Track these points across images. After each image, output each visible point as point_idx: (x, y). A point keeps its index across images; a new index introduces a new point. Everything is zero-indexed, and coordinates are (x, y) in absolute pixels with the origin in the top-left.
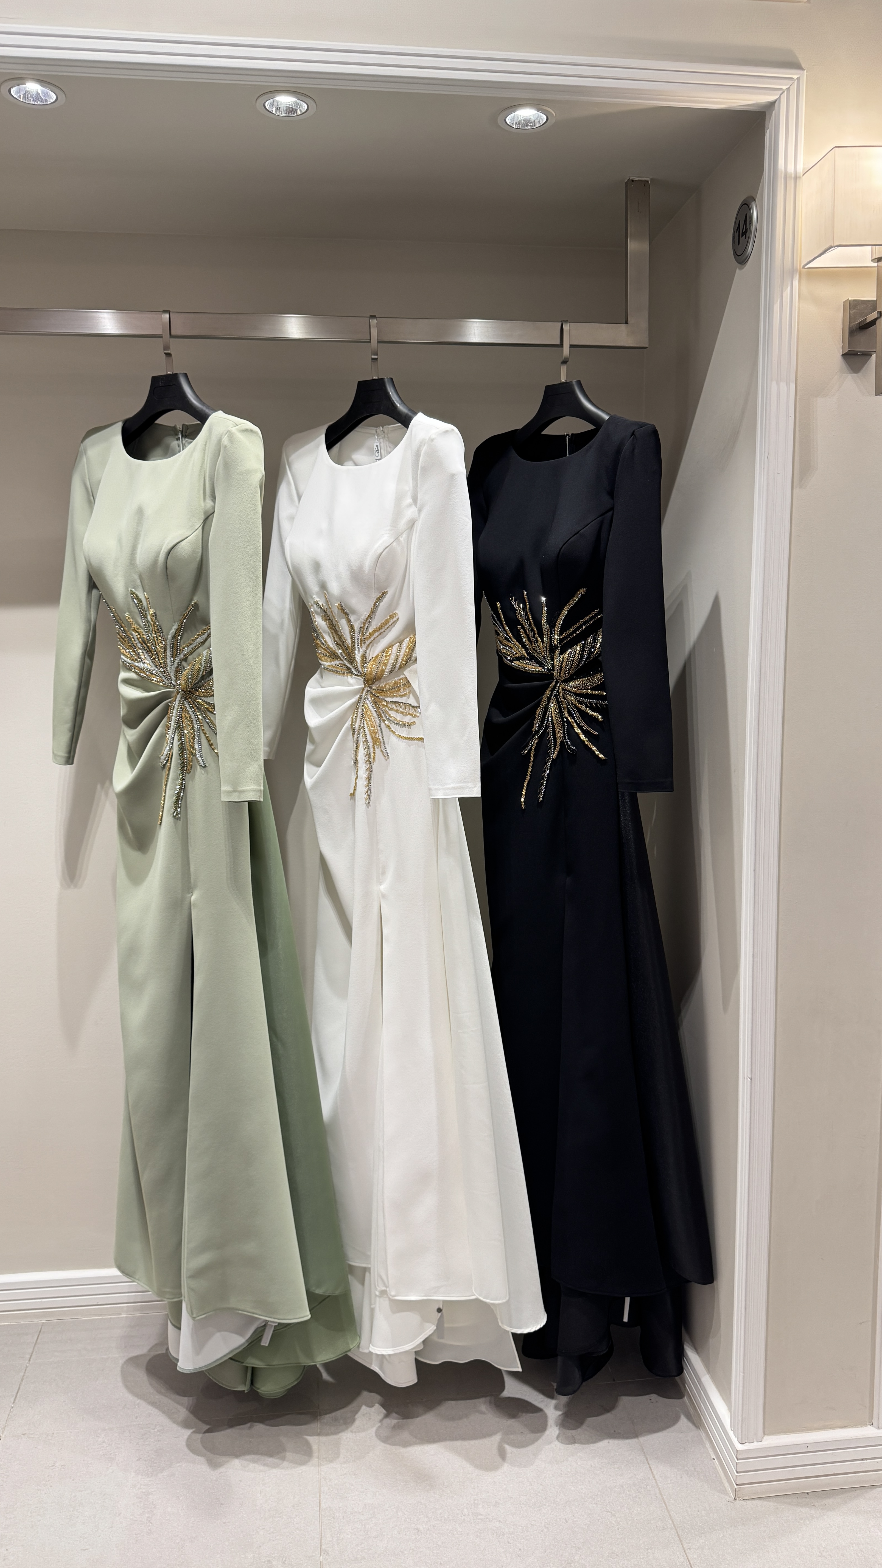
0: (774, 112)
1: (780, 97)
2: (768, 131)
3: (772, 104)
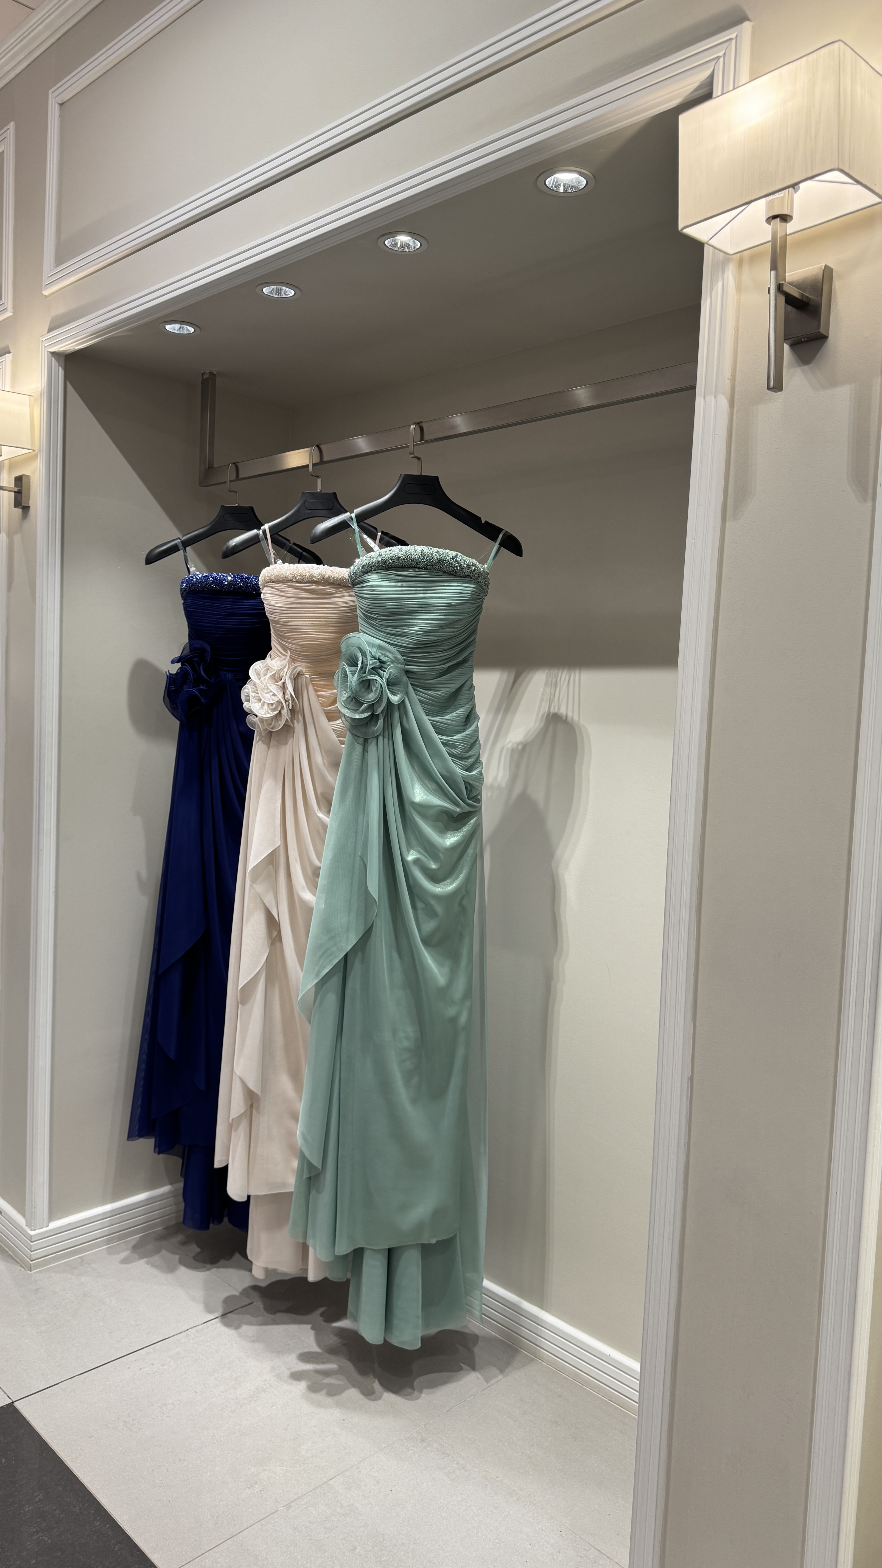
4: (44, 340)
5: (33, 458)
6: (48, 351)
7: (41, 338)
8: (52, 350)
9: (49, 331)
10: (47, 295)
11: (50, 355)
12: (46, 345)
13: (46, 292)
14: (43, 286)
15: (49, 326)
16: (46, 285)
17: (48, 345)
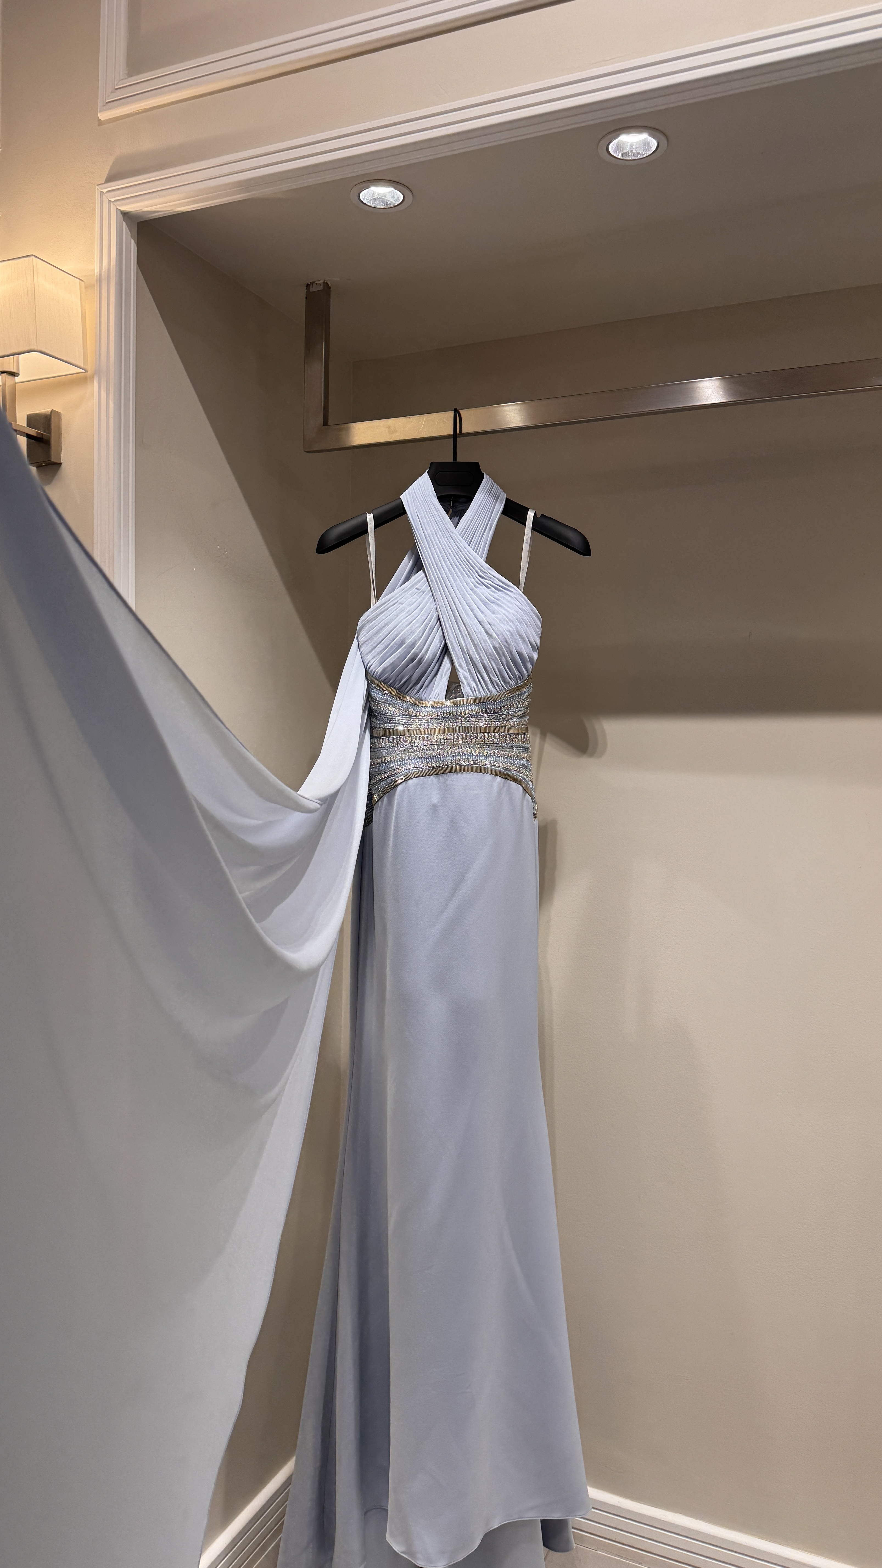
4: (105, 191)
5: (80, 380)
6: (117, 208)
7: (97, 186)
8: (126, 208)
9: (110, 179)
10: (102, 119)
11: (120, 216)
12: (113, 200)
13: (103, 116)
14: (100, 104)
15: (110, 170)
16: (107, 103)
17: (115, 201)
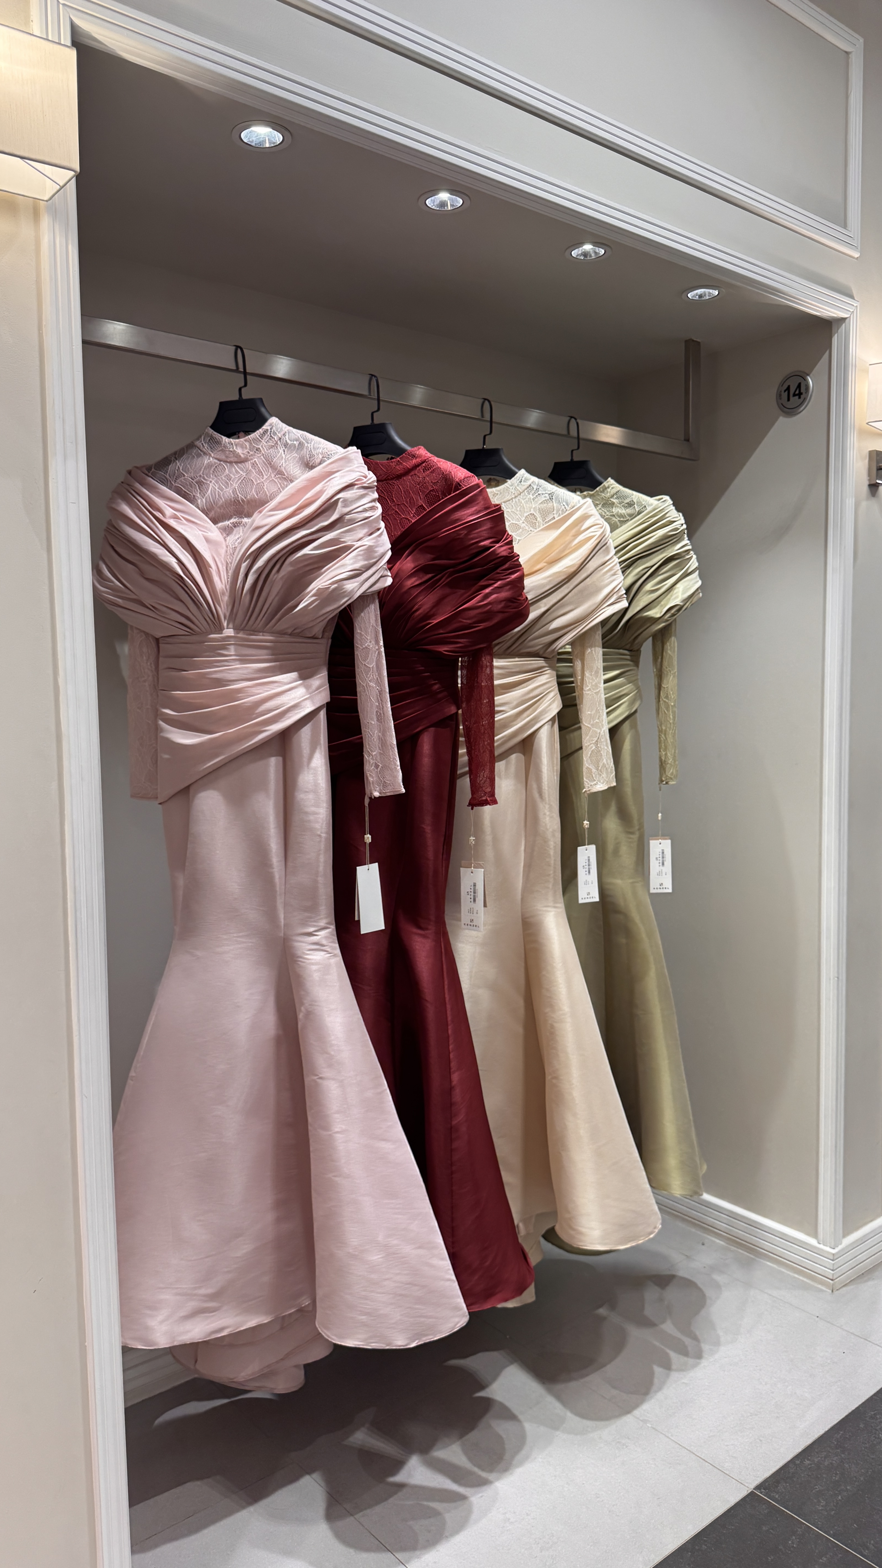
0: (844, 324)
1: (850, 317)
2: (836, 335)
3: (843, 320)
